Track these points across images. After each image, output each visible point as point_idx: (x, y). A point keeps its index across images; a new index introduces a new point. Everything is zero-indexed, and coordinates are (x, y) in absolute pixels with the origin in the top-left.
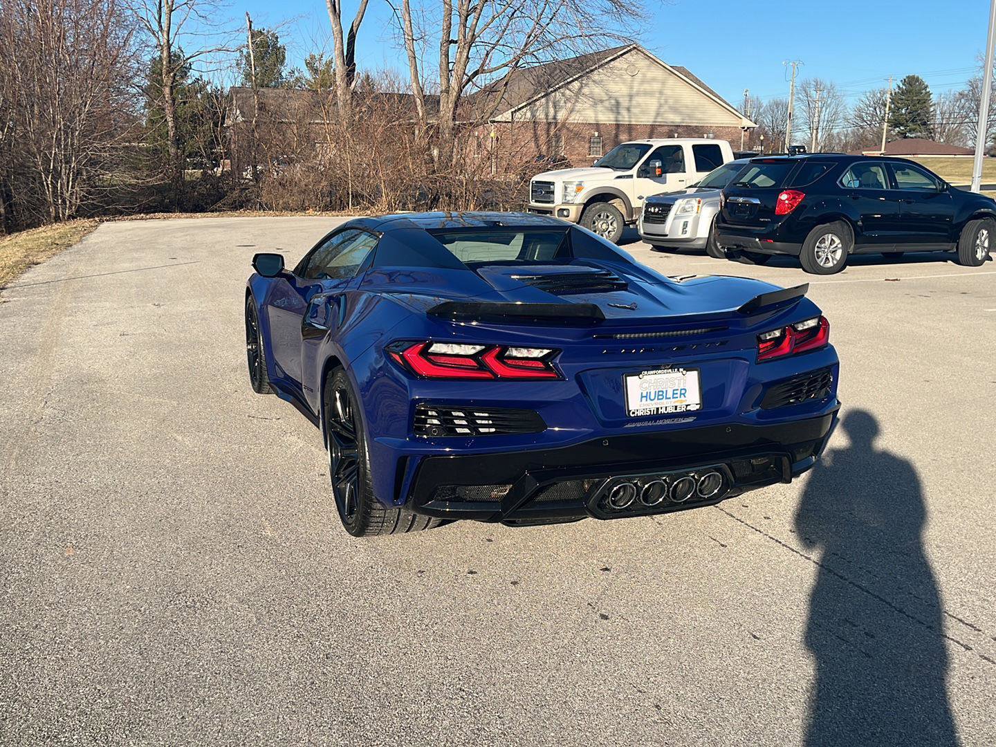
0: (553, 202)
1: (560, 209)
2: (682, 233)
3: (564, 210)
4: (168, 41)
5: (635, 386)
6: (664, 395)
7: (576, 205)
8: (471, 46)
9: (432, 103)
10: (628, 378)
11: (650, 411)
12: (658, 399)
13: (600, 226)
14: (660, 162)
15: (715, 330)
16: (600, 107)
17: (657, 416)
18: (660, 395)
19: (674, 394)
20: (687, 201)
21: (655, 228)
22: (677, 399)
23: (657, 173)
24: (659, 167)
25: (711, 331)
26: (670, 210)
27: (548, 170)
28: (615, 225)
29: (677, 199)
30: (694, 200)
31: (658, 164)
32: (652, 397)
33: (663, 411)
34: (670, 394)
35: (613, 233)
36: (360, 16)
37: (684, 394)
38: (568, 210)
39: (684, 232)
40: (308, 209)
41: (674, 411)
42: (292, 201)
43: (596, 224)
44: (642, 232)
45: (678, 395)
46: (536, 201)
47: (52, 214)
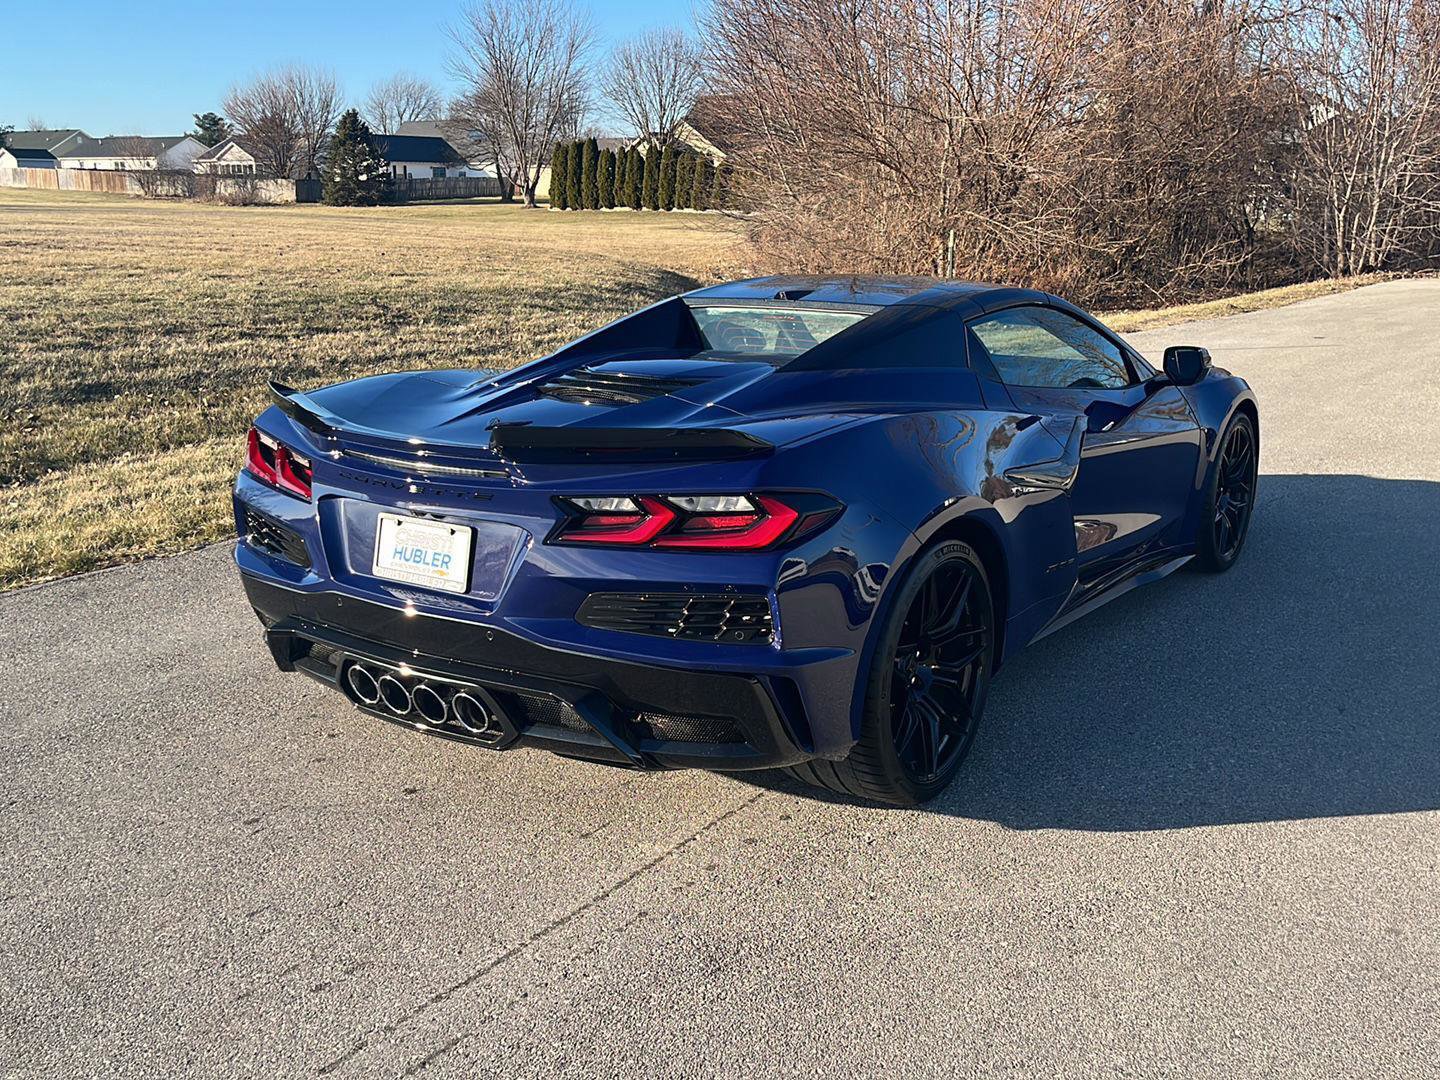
6: (423, 557)
10: (384, 520)
11: (399, 575)
12: (414, 561)
18: (418, 555)
19: (434, 559)
22: (436, 569)
32: (408, 556)
33: (415, 580)
34: (429, 558)
37: (446, 563)
45: (439, 563)
47: (1341, 265)
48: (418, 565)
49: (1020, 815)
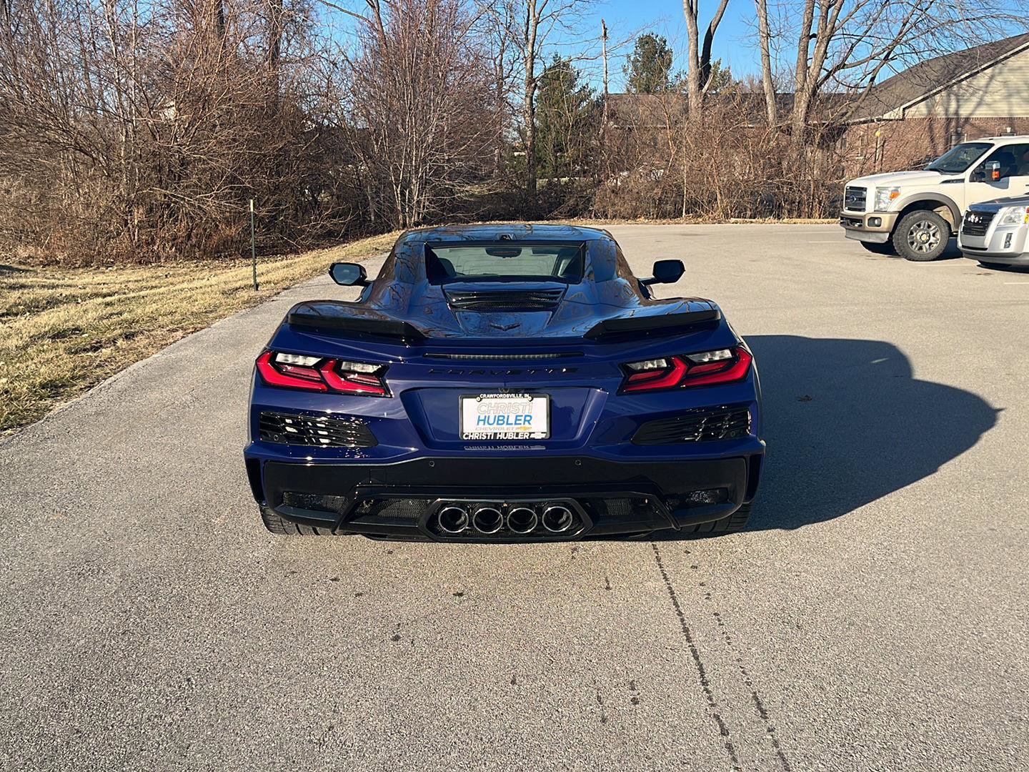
0: (864, 210)
1: (871, 218)
2: (1005, 247)
3: (876, 218)
4: (533, 52)
5: (470, 408)
6: (505, 420)
7: (891, 213)
8: (829, 40)
9: (785, 101)
10: (464, 400)
11: (487, 435)
12: (498, 424)
13: (918, 237)
14: (999, 164)
15: (565, 356)
16: (1014, 100)
17: (494, 442)
18: (500, 420)
19: (516, 420)
20: (1014, 210)
21: (973, 241)
22: (519, 426)
23: (994, 177)
24: (996, 170)
25: (562, 356)
26: (991, 220)
27: (874, 173)
28: (938, 236)
29: (1001, 207)
30: (1022, 208)
31: (994, 166)
32: (491, 422)
33: (502, 436)
34: (512, 420)
35: (935, 245)
36: (719, 16)
37: (528, 421)
38: (880, 218)
39: (1008, 244)
40: (640, 217)
41: (515, 438)
42: (626, 208)
43: (915, 234)
44: (960, 245)
45: (522, 422)
46: (849, 209)
47: (401, 222)
48: (502, 426)
49: (791, 523)
